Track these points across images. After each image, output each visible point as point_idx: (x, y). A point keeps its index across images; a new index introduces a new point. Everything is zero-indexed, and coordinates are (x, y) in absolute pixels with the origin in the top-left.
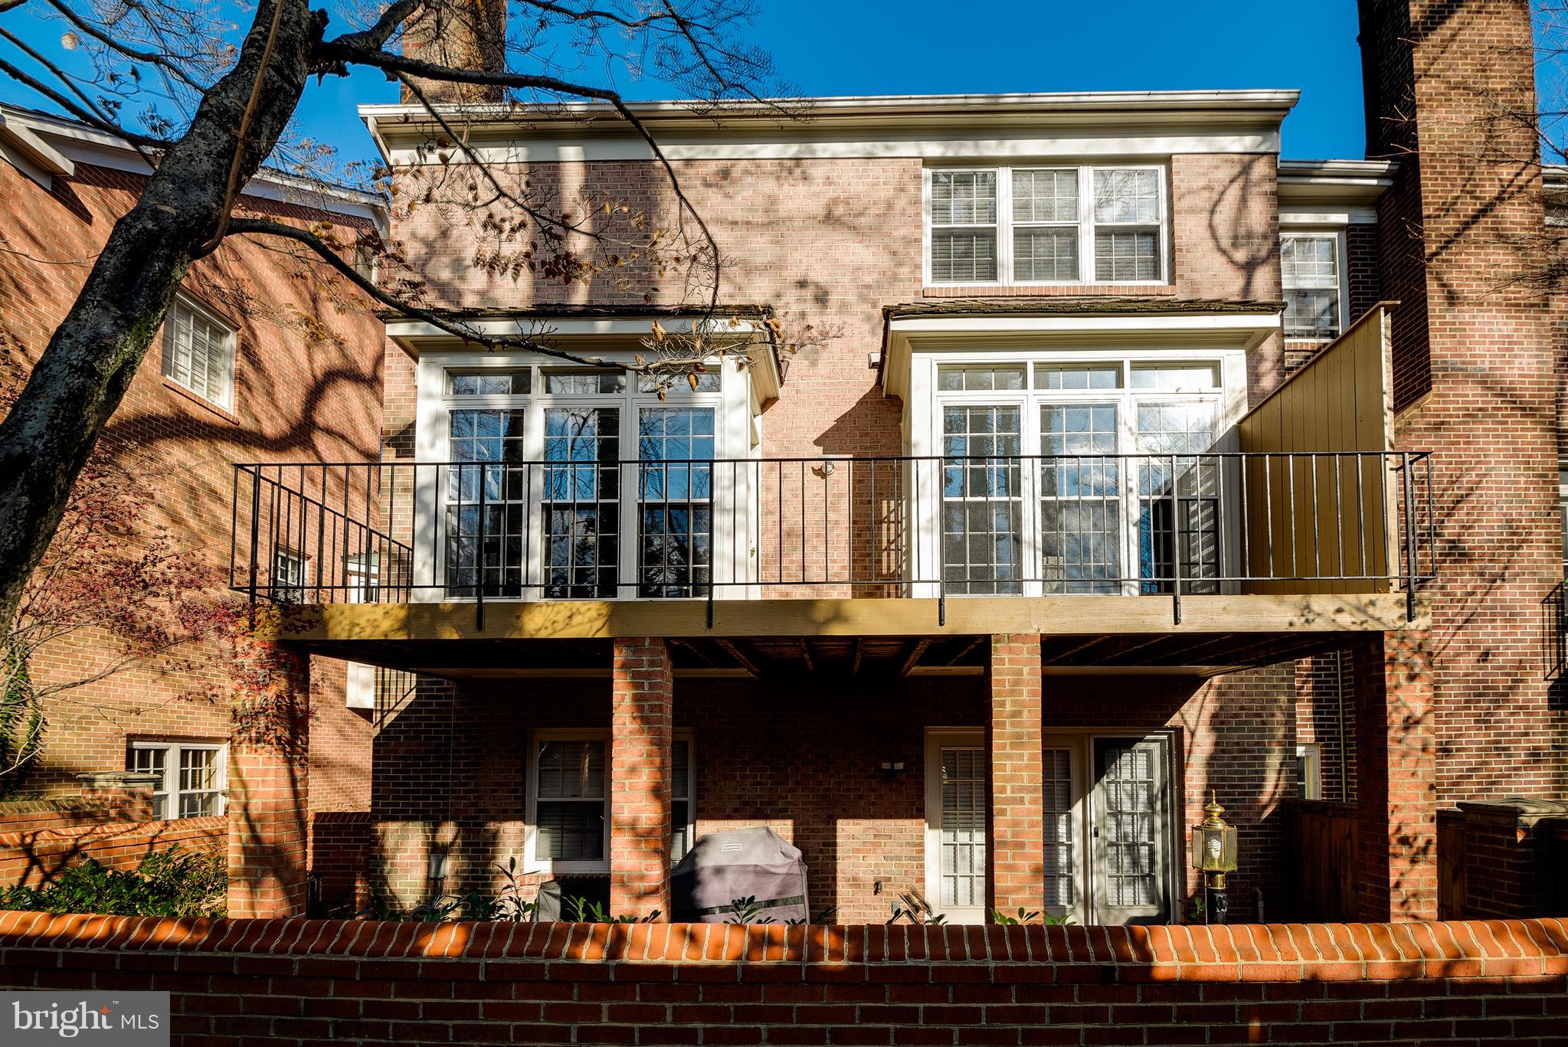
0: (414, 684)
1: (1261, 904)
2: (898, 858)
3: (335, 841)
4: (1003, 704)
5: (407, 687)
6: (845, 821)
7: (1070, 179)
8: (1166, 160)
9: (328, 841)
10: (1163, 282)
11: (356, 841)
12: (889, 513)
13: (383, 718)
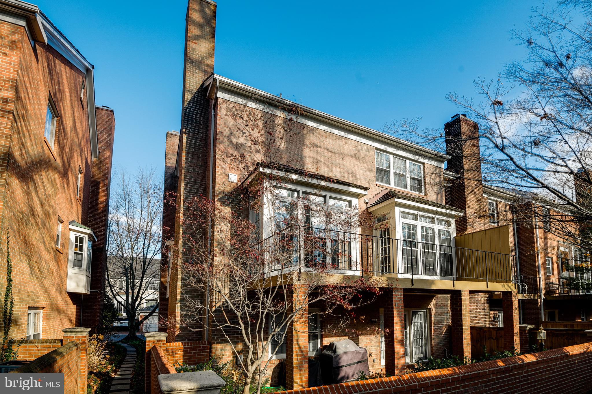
0: (228, 292)
1: (447, 352)
2: (375, 346)
3: (194, 353)
4: (464, 306)
5: (226, 292)
6: (362, 336)
7: (404, 162)
8: (423, 163)
9: (191, 353)
10: (423, 194)
11: (202, 352)
12: (370, 246)
13: (216, 304)
